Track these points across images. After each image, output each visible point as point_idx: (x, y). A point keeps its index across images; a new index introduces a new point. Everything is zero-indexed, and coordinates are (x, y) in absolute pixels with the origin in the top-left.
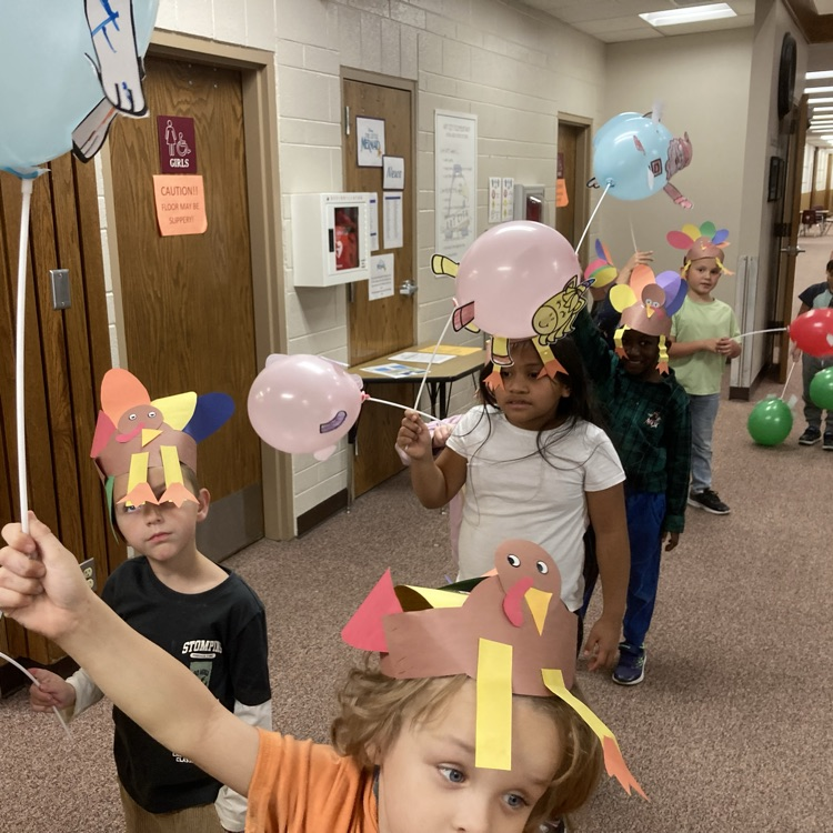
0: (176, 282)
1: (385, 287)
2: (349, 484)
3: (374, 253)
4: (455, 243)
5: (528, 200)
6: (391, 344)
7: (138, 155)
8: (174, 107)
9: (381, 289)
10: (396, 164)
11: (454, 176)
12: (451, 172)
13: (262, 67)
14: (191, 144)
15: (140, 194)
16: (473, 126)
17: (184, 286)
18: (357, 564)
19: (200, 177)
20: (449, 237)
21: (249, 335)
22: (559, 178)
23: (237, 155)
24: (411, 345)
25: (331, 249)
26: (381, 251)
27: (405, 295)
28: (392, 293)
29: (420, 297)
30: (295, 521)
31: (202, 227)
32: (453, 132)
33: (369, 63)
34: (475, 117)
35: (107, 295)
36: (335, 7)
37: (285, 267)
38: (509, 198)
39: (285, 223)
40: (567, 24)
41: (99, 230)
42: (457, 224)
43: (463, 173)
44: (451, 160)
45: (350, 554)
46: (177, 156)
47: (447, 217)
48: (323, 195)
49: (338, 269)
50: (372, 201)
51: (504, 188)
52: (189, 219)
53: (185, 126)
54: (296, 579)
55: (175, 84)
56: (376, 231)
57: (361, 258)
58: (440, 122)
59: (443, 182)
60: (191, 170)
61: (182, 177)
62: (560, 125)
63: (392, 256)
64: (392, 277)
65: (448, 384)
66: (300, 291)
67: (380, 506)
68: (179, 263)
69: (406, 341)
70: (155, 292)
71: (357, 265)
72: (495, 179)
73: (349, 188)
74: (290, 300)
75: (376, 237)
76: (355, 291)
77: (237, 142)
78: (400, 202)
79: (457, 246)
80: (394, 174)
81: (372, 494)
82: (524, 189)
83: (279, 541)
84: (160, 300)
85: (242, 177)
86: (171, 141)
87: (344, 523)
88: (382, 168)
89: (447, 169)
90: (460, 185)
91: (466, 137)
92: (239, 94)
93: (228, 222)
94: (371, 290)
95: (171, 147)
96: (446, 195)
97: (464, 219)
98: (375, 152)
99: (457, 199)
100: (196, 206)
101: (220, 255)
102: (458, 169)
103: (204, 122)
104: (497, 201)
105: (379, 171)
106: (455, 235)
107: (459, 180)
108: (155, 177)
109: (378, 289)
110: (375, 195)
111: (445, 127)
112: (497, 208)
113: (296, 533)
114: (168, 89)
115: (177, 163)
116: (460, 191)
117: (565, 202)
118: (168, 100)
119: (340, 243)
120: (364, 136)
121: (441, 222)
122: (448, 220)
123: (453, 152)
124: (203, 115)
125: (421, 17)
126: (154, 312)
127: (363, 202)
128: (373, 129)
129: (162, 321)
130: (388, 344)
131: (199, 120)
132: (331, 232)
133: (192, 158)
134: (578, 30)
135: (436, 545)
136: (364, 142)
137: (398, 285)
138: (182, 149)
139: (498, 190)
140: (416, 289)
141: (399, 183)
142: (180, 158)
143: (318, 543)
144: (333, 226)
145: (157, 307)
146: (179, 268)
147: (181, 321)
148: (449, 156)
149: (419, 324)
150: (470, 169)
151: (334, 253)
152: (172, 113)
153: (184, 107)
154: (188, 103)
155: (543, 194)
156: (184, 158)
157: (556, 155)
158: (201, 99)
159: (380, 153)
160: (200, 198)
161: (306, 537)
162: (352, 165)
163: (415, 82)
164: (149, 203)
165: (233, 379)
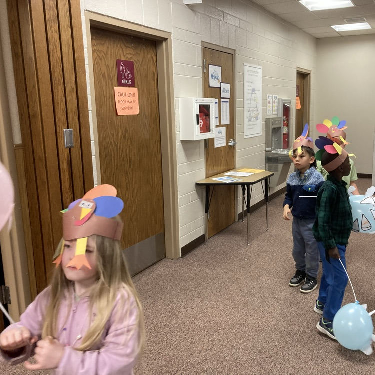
0: (125, 137)
1: (222, 142)
2: (206, 232)
3: (217, 127)
4: (253, 123)
5: (284, 105)
6: (225, 168)
7: (107, 77)
8: (124, 56)
9: (220, 143)
10: (226, 87)
11: (252, 94)
12: (251, 92)
13: (166, 40)
14: (133, 74)
15: (108, 96)
16: (260, 71)
17: (129, 139)
18: (210, 269)
19: (137, 89)
20: (250, 121)
21: (159, 163)
22: (297, 96)
23: (154, 80)
24: (234, 169)
25: (198, 124)
26: (220, 126)
27: (231, 146)
28: (225, 145)
29: (237, 147)
30: (181, 249)
31: (138, 112)
32: (252, 74)
33: (215, 41)
34: (261, 68)
35: (92, 142)
36: (199, 15)
37: (176, 131)
38: (276, 105)
39: (176, 111)
40: (300, 29)
41: (88, 111)
42: (254, 115)
43: (256, 92)
44: (251, 86)
45: (206, 265)
46: (125, 79)
47: (249, 111)
48: (194, 99)
49: (201, 133)
50: (216, 103)
51: (274, 100)
52: (131, 108)
53: (130, 65)
54: (181, 277)
55: (125, 46)
56: (218, 117)
57: (211, 128)
58: (246, 69)
59: (247, 96)
60: (132, 85)
61: (128, 88)
62: (297, 73)
63: (225, 128)
64: (225, 137)
65: (251, 186)
66: (183, 142)
67: (219, 243)
68: (126, 128)
69: (231, 167)
70: (115, 142)
71: (210, 132)
72: (270, 95)
73: (205, 96)
74: (178, 147)
75: (218, 119)
76: (209, 143)
77: (154, 74)
78: (228, 104)
79: (254, 125)
80: (226, 92)
81: (216, 237)
82: (283, 100)
83: (173, 259)
84: (116, 145)
85: (156, 90)
86: (123, 71)
87: (203, 251)
88: (220, 88)
89: (249, 90)
90: (255, 98)
91: (257, 76)
92: (155, 52)
93: (150, 110)
94: (216, 143)
95: (123, 74)
96: (249, 102)
97: (256, 113)
98: (217, 81)
99: (253, 104)
100: (134, 102)
101: (146, 126)
102: (254, 90)
103: (139, 64)
104: (271, 105)
105: (219, 89)
106: (253, 120)
107: (254, 95)
108: (115, 88)
109: (219, 143)
110: (217, 101)
111: (248, 71)
112: (271, 109)
113: (181, 256)
114: (121, 48)
115: (126, 82)
116: (255, 100)
117: (299, 107)
118: (122, 52)
119: (202, 121)
120: (212, 73)
121: (247, 114)
122: (250, 113)
123: (252, 83)
124: (138, 60)
125: (238, 21)
126: (114, 151)
127: (212, 103)
128: (216, 71)
129: (118, 155)
130: (223, 168)
131: (136, 62)
132: (198, 115)
133: (133, 80)
134: (305, 32)
135: (246, 260)
136: (212, 76)
137: (228, 141)
138: (128, 76)
139: (271, 101)
140: (236, 143)
141: (228, 95)
142: (127, 80)
143: (191, 260)
144: (199, 113)
145: (116, 149)
146: (126, 131)
147: (127, 155)
148: (250, 84)
149: (237, 159)
150: (259, 91)
151: (199, 125)
152: (123, 59)
153: (129, 57)
154: (131, 54)
155: (290, 103)
156: (129, 80)
157: (296, 87)
158: (137, 53)
159: (219, 81)
160: (136, 98)
161: (185, 257)
162: (207, 86)
163: (235, 50)
164: (112, 100)
165: (151, 183)
